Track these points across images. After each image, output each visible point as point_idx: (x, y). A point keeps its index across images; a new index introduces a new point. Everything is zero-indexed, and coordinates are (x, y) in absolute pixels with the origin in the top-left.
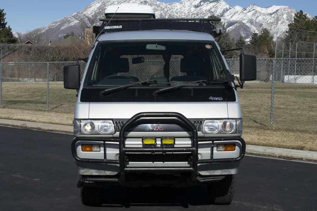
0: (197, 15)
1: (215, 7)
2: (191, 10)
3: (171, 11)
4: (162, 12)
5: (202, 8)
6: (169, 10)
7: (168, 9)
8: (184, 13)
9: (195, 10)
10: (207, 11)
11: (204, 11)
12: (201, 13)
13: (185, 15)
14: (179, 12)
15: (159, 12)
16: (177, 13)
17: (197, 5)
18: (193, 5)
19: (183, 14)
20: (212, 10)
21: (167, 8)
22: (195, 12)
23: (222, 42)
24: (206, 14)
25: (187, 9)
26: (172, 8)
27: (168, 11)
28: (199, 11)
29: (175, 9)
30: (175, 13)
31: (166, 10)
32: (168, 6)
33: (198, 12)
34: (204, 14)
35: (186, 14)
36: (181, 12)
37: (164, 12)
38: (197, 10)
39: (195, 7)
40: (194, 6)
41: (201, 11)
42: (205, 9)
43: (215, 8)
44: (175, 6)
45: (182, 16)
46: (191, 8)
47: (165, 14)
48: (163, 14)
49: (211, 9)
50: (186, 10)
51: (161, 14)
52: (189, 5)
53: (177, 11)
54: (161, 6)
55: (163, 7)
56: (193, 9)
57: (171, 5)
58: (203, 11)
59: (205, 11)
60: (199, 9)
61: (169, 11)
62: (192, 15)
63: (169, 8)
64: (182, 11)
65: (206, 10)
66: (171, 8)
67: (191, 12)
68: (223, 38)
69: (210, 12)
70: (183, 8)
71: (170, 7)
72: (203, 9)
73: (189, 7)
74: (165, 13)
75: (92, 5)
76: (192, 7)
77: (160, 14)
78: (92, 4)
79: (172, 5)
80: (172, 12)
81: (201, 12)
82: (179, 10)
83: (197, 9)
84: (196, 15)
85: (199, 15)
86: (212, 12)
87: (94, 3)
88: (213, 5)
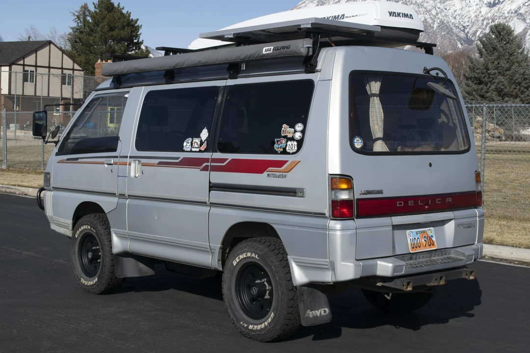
0: (493, 21)
1: (527, 4)
2: (480, 12)
3: (443, 14)
4: (427, 16)
5: (501, 7)
6: (441, 12)
7: (438, 10)
8: (467, 17)
9: (490, 12)
10: (512, 13)
11: (506, 12)
12: (501, 16)
13: (470, 21)
14: (459, 15)
15: (422, 16)
16: (455, 18)
17: (492, 3)
18: (485, 2)
19: (466, 20)
20: (522, 11)
21: (437, 8)
22: (489, 15)
23: (516, 71)
24: (510, 18)
25: (474, 10)
26: (446, 9)
27: (437, 14)
28: (497, 13)
29: (451, 10)
30: (451, 18)
31: (434, 12)
32: (439, 5)
33: (494, 15)
34: (505, 18)
35: (472, 19)
36: (463, 16)
37: (431, 16)
38: (492, 11)
39: (490, 7)
40: (486, 4)
41: (501, 12)
42: (508, 10)
43: (526, 7)
44: (452, 4)
45: (465, 23)
46: (480, 8)
47: (432, 19)
48: (428, 20)
49: (519, 8)
50: (472, 12)
51: (426, 19)
52: (478, 3)
53: (456, 13)
54: (425, 5)
55: (430, 7)
56: (485, 10)
57: (444, 3)
58: (504, 13)
59: (508, 13)
60: (496, 8)
61: (440, 15)
62: (483, 21)
63: (439, 8)
64: (463, 13)
65: (510, 10)
66: (443, 9)
67: (481, 15)
68: (517, 65)
69: (518, 15)
70: (467, 9)
71: (442, 7)
72: (504, 9)
73: (478, 6)
74: (433, 17)
75: (301, 6)
76: (484, 6)
77: (423, 20)
78: (300, 4)
79: (446, 4)
80: (446, 16)
81: (501, 14)
82: (459, 12)
83: (492, 9)
84: (490, 21)
85: (497, 21)
86: (521, 14)
87: (305, 2)
88: (524, 2)
